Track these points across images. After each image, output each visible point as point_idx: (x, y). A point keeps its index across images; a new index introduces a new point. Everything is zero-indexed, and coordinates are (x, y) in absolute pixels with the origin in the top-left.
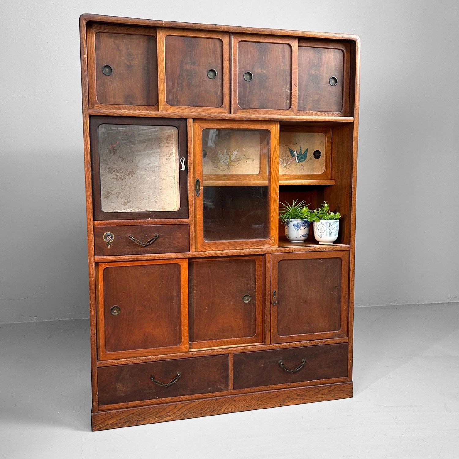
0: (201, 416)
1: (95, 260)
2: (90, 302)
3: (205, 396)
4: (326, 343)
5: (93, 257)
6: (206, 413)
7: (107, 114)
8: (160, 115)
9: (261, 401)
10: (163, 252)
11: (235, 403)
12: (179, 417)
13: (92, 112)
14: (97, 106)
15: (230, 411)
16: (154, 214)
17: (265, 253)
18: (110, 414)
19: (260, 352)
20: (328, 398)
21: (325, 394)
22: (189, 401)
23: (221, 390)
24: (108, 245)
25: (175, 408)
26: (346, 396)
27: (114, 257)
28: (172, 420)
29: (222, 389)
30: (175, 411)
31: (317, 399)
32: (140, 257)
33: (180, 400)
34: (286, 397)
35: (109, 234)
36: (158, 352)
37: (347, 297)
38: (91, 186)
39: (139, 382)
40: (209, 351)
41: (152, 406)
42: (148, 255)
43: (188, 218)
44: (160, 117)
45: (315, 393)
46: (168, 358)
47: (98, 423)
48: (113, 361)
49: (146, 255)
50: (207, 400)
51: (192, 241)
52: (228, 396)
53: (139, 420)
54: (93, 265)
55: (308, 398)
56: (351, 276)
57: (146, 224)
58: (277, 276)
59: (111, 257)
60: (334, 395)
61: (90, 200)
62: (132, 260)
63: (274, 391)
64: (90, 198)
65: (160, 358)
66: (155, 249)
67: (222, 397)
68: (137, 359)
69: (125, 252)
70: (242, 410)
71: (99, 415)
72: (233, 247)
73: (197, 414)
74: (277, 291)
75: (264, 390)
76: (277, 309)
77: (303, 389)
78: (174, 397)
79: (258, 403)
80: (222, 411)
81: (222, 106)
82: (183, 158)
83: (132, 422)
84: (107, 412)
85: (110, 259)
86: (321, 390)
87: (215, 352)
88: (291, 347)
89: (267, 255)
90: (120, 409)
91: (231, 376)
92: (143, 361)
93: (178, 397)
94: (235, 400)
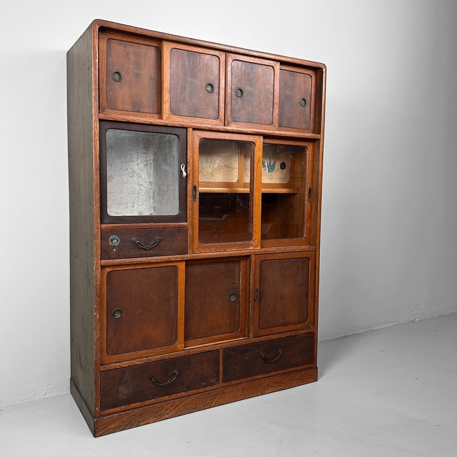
0: (195, 411)
1: (101, 263)
2: (96, 306)
3: (199, 392)
4: (298, 333)
5: (99, 261)
6: (200, 408)
7: (116, 119)
8: (164, 124)
9: (246, 391)
10: (165, 255)
11: (225, 396)
12: (176, 414)
13: (102, 116)
14: (107, 111)
15: (220, 403)
16: (156, 218)
17: (251, 254)
18: (112, 418)
20: (299, 384)
21: (297, 379)
22: (185, 398)
23: (212, 384)
24: (114, 249)
25: (172, 406)
26: (313, 380)
27: (119, 260)
28: (170, 417)
29: (214, 383)
30: (172, 408)
31: (290, 385)
32: (144, 259)
33: (176, 397)
34: (266, 385)
35: (114, 238)
36: (156, 352)
37: (313, 292)
38: (99, 190)
39: (141, 383)
40: (203, 348)
41: (151, 406)
42: (151, 258)
43: (187, 222)
44: (165, 125)
45: (289, 380)
46: (166, 357)
47: (100, 428)
48: (116, 364)
49: (149, 258)
50: (201, 395)
51: (190, 244)
52: (219, 389)
53: (140, 420)
54: (99, 269)
55: (284, 385)
56: (317, 274)
57: (149, 227)
58: (259, 274)
59: (117, 260)
60: (304, 380)
61: (98, 204)
62: (136, 262)
63: (257, 381)
64: (98, 202)
65: (159, 358)
66: (157, 252)
67: (214, 391)
68: (138, 361)
69: (129, 255)
70: (230, 402)
71: (102, 420)
72: (223, 249)
73: (191, 410)
74: (259, 289)
75: (249, 381)
76: (258, 305)
77: (279, 376)
78: (171, 395)
79: (243, 394)
80: (214, 404)
81: (218, 118)
82: (183, 166)
83: (133, 424)
84: (110, 416)
85: (116, 262)
86: (294, 377)
87: (208, 349)
88: (270, 339)
89: (252, 256)
90: (122, 412)
91: (221, 370)
92: (144, 362)
93: (175, 395)
94: (225, 393)
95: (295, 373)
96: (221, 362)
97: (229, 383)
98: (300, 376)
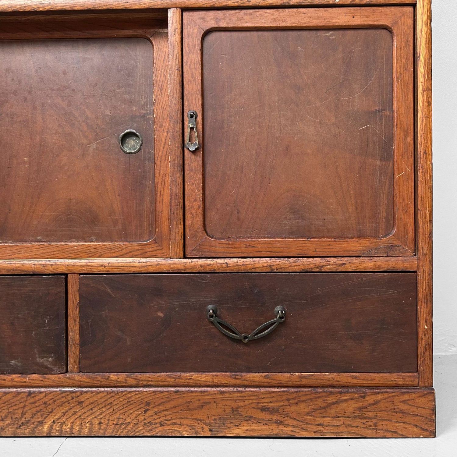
9: (156, 413)
11: (83, 411)
19: (153, 277)
20: (355, 430)
21: (346, 415)
23: (44, 370)
29: (47, 367)
31: (320, 427)
34: (228, 410)
45: (314, 410)
50: (7, 393)
52: (64, 389)
55: (295, 423)
58: (199, 70)
60: (374, 421)
63: (192, 389)
67: (47, 390)
75: (166, 383)
76: (201, 162)
77: (277, 392)
79: (145, 419)
86: (334, 403)
88: (242, 269)
91: (74, 334)
94: (82, 402)
95: (341, 393)
96: (74, 312)
97: (99, 377)
98: (360, 404)
